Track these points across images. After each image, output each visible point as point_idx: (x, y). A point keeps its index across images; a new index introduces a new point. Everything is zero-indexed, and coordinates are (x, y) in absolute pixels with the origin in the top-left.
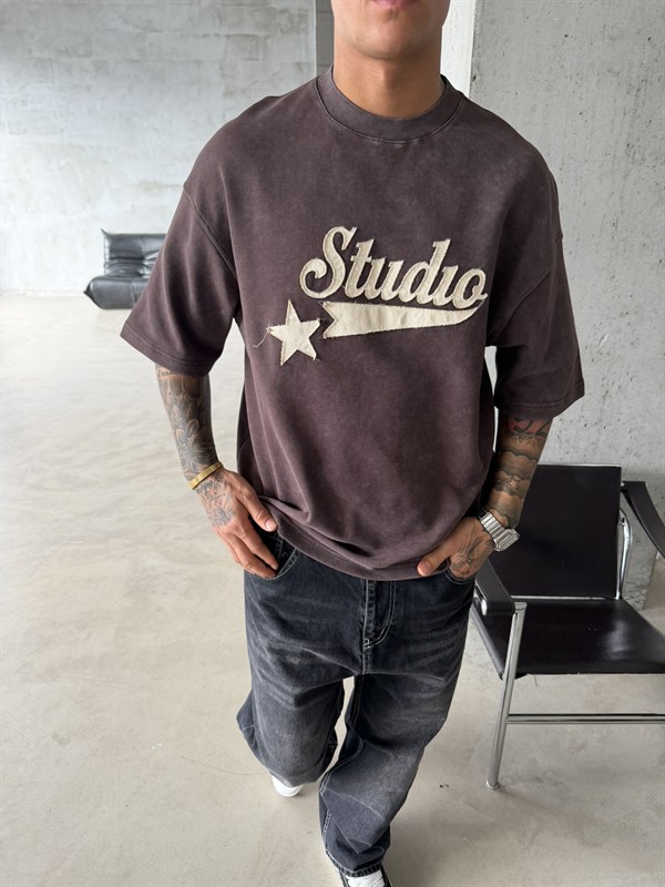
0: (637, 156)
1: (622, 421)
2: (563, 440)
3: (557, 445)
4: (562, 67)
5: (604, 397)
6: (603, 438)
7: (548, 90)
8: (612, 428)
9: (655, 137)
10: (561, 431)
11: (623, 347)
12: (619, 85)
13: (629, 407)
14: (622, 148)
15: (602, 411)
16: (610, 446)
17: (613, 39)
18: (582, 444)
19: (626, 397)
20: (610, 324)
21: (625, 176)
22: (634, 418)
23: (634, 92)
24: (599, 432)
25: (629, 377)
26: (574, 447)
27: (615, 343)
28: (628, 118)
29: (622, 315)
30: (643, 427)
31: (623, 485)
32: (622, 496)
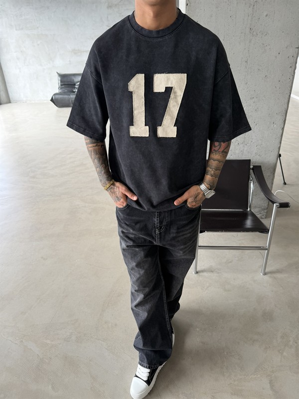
0: (254, 33)
1: (253, 142)
6: (246, 149)
7: (217, 8)
8: (249, 145)
9: (261, 25)
11: (252, 112)
12: (246, 4)
13: (256, 136)
14: (248, 30)
16: (248, 153)
19: (254, 132)
20: (247, 103)
21: (250, 42)
22: (258, 141)
23: (252, 7)
24: (244, 147)
25: (255, 124)
27: (249, 111)
28: (250, 18)
29: (251, 98)
30: (262, 144)
31: (251, 167)
32: (251, 171)
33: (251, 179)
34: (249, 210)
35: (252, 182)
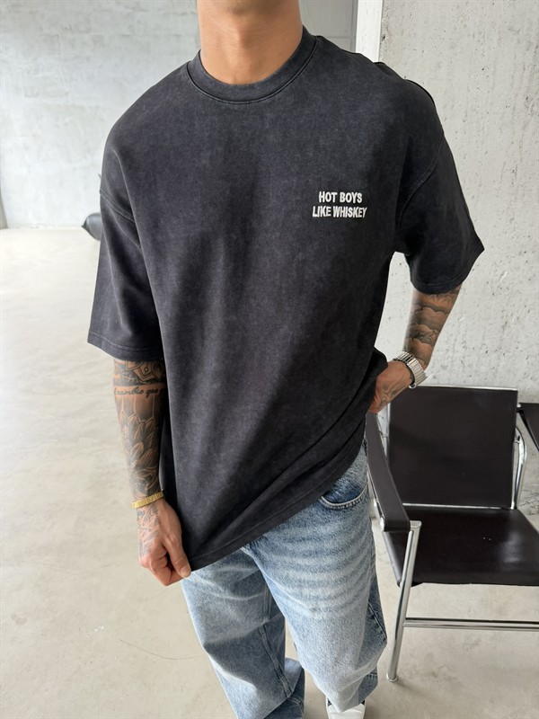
0: (535, 108)
1: (520, 349)
2: (467, 364)
3: (461, 370)
4: (465, 26)
5: (503, 327)
6: (503, 363)
7: (452, 47)
8: (510, 354)
10: (464, 357)
11: (521, 282)
12: (519, 42)
13: (527, 337)
14: (521, 101)
15: (502, 340)
16: (509, 371)
18: (483, 369)
19: (523, 327)
20: (509, 262)
21: (524, 127)
22: (531, 346)
23: (533, 49)
24: (499, 358)
25: (527, 309)
26: (476, 372)
27: (513, 279)
28: (527, 73)
29: (520, 253)
31: (519, 406)
32: (518, 416)
33: (518, 434)
34: (512, 508)
35: (521, 442)
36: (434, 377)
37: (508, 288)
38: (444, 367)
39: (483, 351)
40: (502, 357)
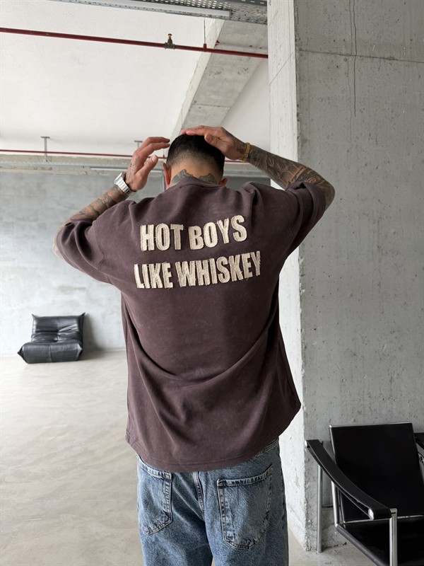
2: (373, 409)
3: (370, 413)
5: (390, 381)
6: (395, 407)
8: (398, 400)
9: (390, 243)
10: (370, 404)
11: (395, 351)
13: (405, 387)
14: (375, 249)
15: (391, 390)
16: (400, 412)
17: (363, 200)
18: (384, 412)
19: (402, 380)
20: (386, 338)
22: (409, 393)
24: (392, 404)
26: (379, 414)
27: (390, 349)
29: (391, 333)
30: (415, 399)
36: (355, 421)
37: (389, 355)
38: (360, 413)
39: (381, 399)
40: (393, 402)
